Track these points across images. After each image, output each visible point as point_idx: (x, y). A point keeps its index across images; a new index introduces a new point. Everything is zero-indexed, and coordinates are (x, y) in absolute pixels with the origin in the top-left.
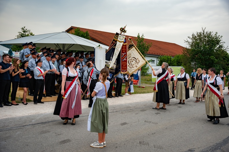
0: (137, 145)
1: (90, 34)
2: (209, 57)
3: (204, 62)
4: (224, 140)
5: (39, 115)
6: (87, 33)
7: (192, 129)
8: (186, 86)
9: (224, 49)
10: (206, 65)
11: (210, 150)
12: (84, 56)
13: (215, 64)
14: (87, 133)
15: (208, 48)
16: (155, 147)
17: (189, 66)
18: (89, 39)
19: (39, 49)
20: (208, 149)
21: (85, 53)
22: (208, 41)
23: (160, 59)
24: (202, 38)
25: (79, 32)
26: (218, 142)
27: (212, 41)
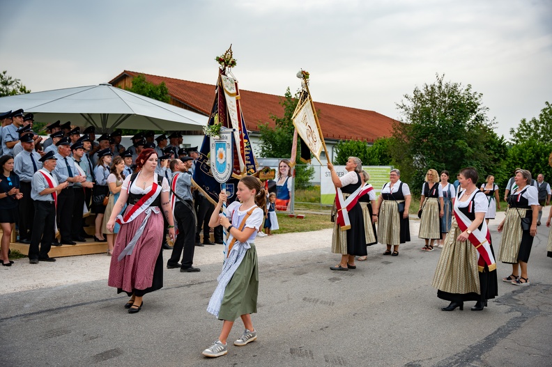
0: (283, 358)
1: (170, 90)
2: (455, 142)
3: (442, 155)
4: (486, 338)
5: (41, 291)
6: (162, 87)
7: (416, 315)
8: (401, 213)
9: (488, 123)
10: (446, 161)
11: (456, 363)
12: (155, 142)
13: (467, 158)
14: (163, 331)
15: (450, 123)
16: (327, 361)
17: (408, 164)
18: (167, 103)
19: (43, 126)
20: (451, 361)
21: (156, 136)
22: (451, 106)
23: (339, 148)
24: (437, 98)
25: (143, 84)
26: (473, 343)
27: (460, 106)
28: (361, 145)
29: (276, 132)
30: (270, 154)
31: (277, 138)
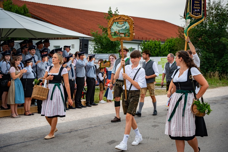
1: (29, 10)
2: (220, 39)
3: (211, 48)
6: (24, 8)
15: (216, 26)
22: (217, 15)
23: (143, 45)
27: (223, 15)
28: (157, 43)
29: (103, 37)
30: (99, 51)
31: (104, 40)
